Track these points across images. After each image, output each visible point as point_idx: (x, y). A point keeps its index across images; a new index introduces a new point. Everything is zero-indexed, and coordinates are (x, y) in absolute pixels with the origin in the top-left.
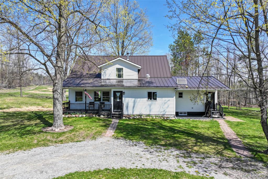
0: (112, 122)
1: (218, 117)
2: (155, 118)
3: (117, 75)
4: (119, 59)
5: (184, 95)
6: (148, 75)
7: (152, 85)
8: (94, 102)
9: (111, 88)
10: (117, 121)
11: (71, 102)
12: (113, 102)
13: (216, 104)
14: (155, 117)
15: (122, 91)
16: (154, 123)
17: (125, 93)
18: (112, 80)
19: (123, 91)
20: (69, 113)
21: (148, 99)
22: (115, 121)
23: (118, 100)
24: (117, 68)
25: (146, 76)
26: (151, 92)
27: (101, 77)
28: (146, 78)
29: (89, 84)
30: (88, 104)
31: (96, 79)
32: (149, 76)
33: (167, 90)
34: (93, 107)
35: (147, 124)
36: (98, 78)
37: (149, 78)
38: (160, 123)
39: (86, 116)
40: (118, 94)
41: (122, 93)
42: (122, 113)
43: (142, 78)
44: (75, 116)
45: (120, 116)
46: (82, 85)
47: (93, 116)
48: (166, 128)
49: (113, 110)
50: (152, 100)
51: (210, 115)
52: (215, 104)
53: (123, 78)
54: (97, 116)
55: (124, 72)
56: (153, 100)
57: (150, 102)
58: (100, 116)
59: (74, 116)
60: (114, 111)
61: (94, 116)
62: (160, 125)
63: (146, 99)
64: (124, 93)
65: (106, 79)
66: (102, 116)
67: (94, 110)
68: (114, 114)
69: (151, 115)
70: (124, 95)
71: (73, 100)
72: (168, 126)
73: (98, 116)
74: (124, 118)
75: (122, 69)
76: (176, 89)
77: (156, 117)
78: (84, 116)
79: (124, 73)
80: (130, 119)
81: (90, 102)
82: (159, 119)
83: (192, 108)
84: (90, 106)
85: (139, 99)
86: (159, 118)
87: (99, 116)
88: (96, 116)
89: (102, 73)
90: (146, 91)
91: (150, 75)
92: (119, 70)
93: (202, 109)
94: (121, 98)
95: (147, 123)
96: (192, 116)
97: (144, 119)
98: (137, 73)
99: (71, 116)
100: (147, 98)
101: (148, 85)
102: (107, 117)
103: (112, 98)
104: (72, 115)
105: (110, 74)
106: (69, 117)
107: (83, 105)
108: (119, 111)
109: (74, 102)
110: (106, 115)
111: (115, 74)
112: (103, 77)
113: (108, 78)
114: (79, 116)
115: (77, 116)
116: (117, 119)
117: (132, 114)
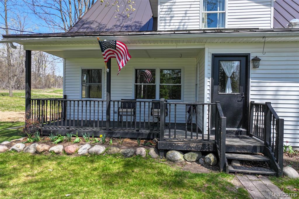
17: (260, 62)
23: (229, 91)
30: (116, 103)
41: (246, 62)
44: (64, 151)
47: (135, 153)
54: (153, 154)
55: (226, 8)
58: (166, 151)
59: (60, 148)
61: (142, 151)
64: (258, 59)
66: (175, 155)
67: (133, 124)
71: (75, 95)
74: (293, 172)
78: (100, 149)
79: (227, 11)
84: (125, 110)
87: (162, 152)
88: (148, 153)
89: (161, 15)
99: (46, 147)
102: (197, 161)
103: (207, 82)
104: (52, 146)
105: (186, 14)
106: (40, 153)
107: (100, 106)
108: (234, 131)
109: (78, 97)
110: (193, 149)
111: (198, 15)
112: (163, 24)
113: (177, 27)
114: (77, 152)
115: (71, 148)
116: (254, 174)
117: (292, 145)
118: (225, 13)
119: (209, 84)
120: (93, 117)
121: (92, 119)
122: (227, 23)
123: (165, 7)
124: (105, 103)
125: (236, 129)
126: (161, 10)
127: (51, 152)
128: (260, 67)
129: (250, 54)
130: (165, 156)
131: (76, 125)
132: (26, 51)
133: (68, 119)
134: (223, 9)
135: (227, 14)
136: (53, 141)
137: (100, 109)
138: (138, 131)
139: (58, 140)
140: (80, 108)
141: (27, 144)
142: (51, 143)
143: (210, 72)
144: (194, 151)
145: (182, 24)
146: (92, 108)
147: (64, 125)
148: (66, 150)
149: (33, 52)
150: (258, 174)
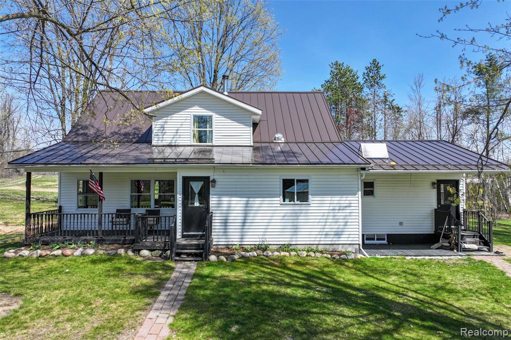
0: (174, 274)
1: (478, 250)
2: (307, 256)
3: (194, 134)
4: (203, 92)
5: (377, 190)
6: (279, 135)
7: (295, 160)
8: (129, 211)
9: (176, 168)
10: (192, 267)
11: (65, 210)
12: (181, 209)
13: (465, 211)
14: (305, 254)
15: (208, 178)
16: (309, 277)
17: (217, 183)
18: (181, 149)
19: (212, 175)
20: (46, 244)
21: (284, 201)
22: (184, 268)
23: (197, 204)
24: (195, 116)
25: (275, 139)
26: (294, 180)
27: (150, 142)
28: (273, 144)
29: (113, 156)
31: (137, 145)
32: (283, 139)
33: (338, 173)
34: (125, 223)
35: (287, 280)
36: (143, 143)
37: (283, 144)
38: (327, 276)
39: (95, 253)
40: (196, 187)
41: (207, 183)
42: (206, 242)
43: (263, 145)
44: (62, 254)
45: (202, 253)
46: (91, 161)
47: (116, 253)
48: (356, 296)
49: (182, 233)
50: (296, 202)
51: (457, 245)
52: (461, 211)
53: (212, 143)
54: (130, 253)
55: (214, 126)
56: (298, 203)
57: (289, 208)
58: (139, 251)
59: (59, 252)
60: (183, 236)
61: (122, 251)
62: (328, 281)
63: (278, 199)
64: (214, 181)
65: (164, 146)
66: (145, 253)
68: (184, 247)
69: (291, 247)
70: (215, 189)
71: (71, 206)
72: (357, 284)
73: (134, 251)
74: (213, 258)
75: (211, 117)
76: (363, 169)
77: (309, 254)
78: (91, 251)
79: (214, 129)
80: (234, 260)
81: (118, 211)
82: (317, 259)
83: (401, 224)
84: (118, 220)
85: (258, 201)
86: (319, 255)
87: (137, 251)
88: (126, 252)
89: (155, 130)
90: (278, 177)
91: (286, 136)
92: (202, 121)
93: (427, 227)
94: (204, 196)
95: (288, 275)
96: (403, 247)
97: (274, 260)
98: (252, 128)
99: (48, 252)
100: (281, 197)
101: (283, 158)
102: (160, 256)
103: (179, 198)
104: (52, 251)
105: (177, 133)
106: (43, 257)
107: (93, 218)
108: (199, 235)
109: (74, 210)
110: (158, 248)
111: (189, 131)
112: (156, 139)
113: (169, 142)
114: (73, 254)
115: (68, 252)
116: (190, 261)
117: (239, 243)
118: (212, 131)
119: (181, 199)
120: (90, 226)
121: (86, 229)
122: (214, 139)
123: (158, 123)
124: (97, 216)
125: (201, 233)
126: (155, 126)
127: (52, 255)
128: (217, 186)
129: (209, 177)
130: (139, 254)
131: (72, 235)
132: (27, 173)
133: (65, 229)
134: (211, 127)
135: (214, 132)
136: (52, 248)
137: (93, 221)
138: (125, 237)
139: (58, 247)
140: (76, 221)
141: (31, 251)
142: (52, 249)
143: (181, 190)
144: (159, 250)
145: (175, 139)
146: (86, 221)
147: (61, 235)
148: (64, 253)
149: (33, 173)
150: (193, 261)
